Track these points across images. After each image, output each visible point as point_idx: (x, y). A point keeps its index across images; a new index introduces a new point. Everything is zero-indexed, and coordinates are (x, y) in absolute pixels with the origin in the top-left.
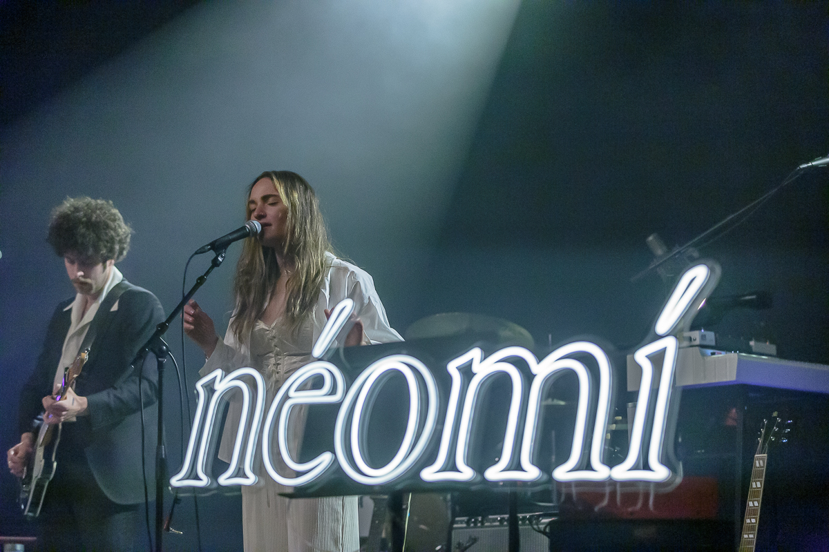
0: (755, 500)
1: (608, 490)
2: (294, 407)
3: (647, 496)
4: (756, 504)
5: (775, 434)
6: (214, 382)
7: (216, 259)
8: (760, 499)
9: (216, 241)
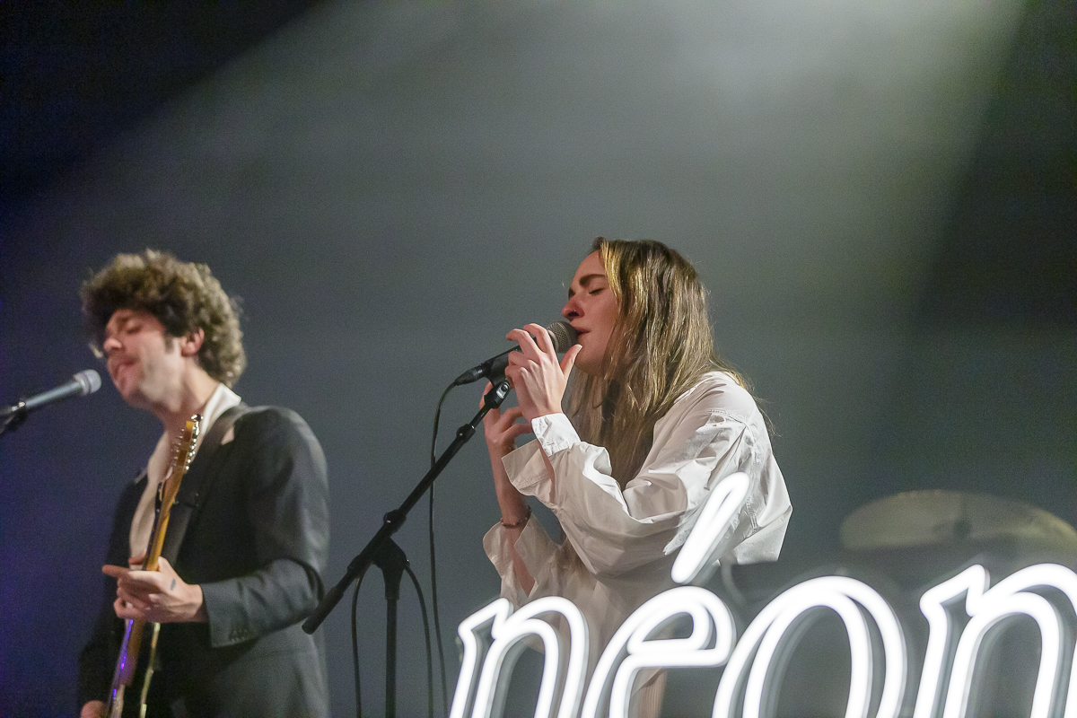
2: (640, 672)
6: (492, 623)
7: (492, 393)
9: (492, 360)
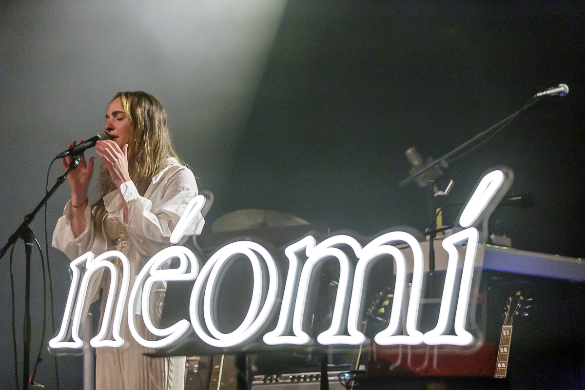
0: (503, 363)
1: (400, 351)
3: (431, 357)
4: (504, 365)
5: (519, 309)
6: (86, 262)
8: (507, 361)
